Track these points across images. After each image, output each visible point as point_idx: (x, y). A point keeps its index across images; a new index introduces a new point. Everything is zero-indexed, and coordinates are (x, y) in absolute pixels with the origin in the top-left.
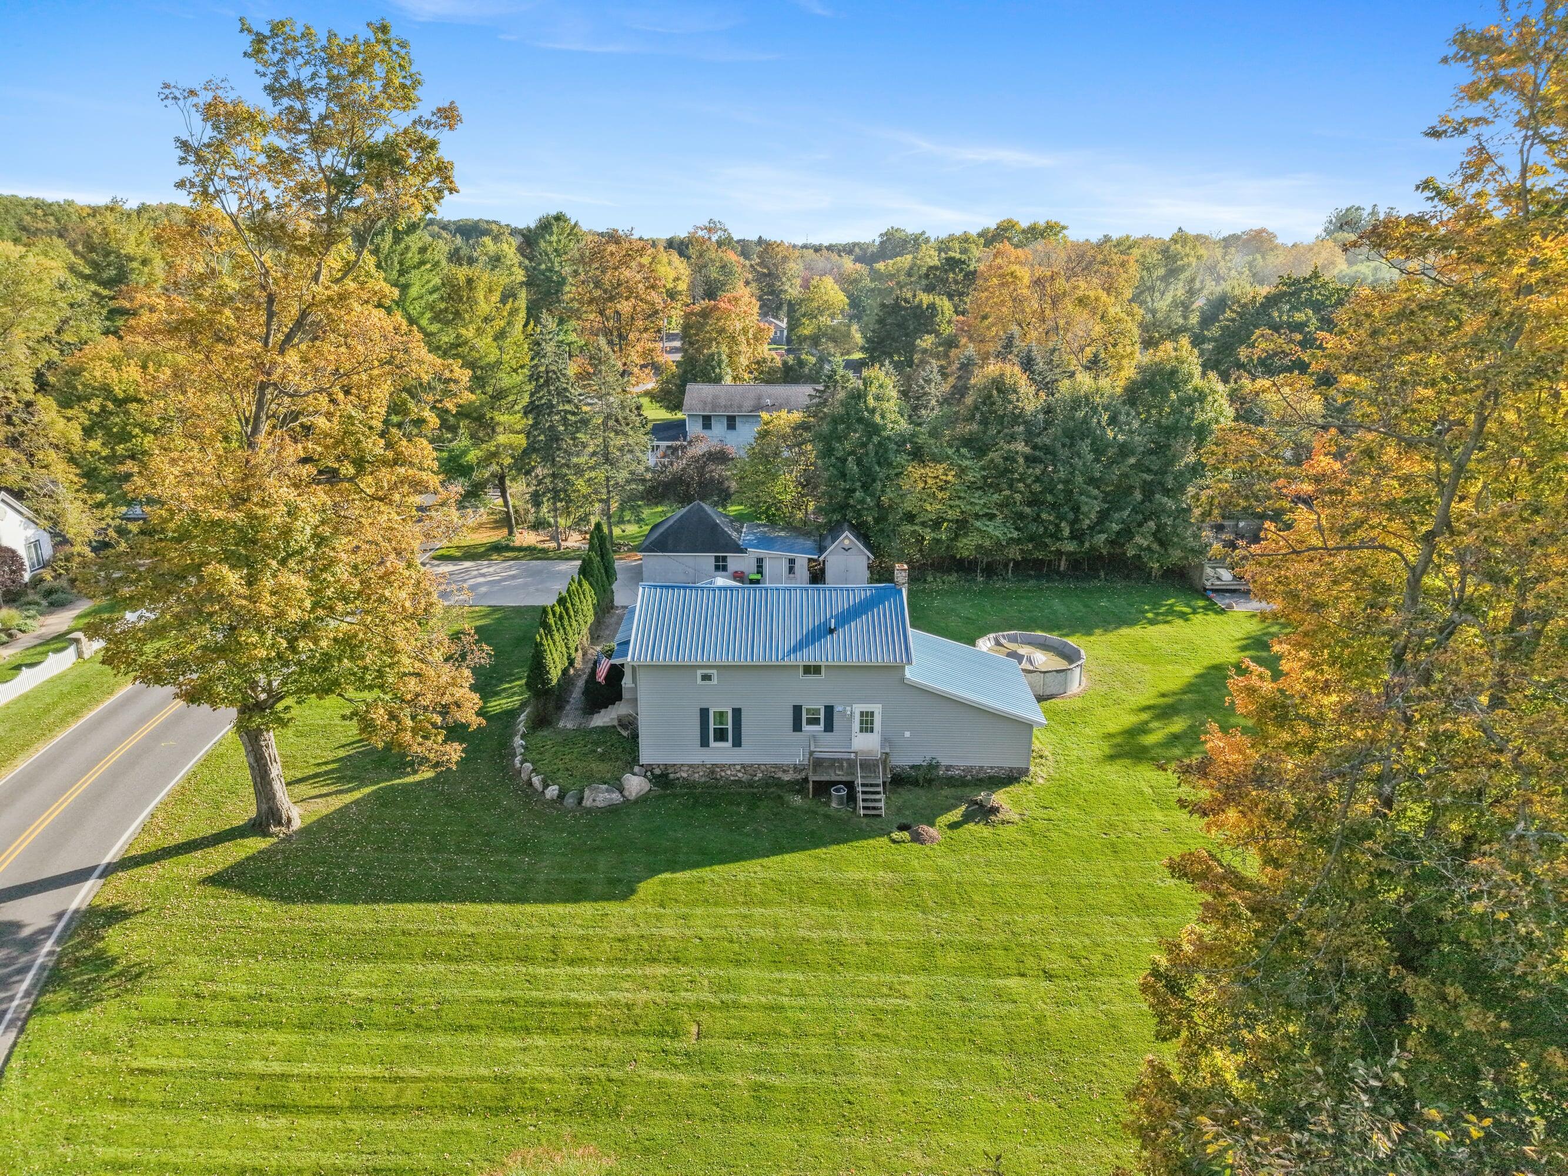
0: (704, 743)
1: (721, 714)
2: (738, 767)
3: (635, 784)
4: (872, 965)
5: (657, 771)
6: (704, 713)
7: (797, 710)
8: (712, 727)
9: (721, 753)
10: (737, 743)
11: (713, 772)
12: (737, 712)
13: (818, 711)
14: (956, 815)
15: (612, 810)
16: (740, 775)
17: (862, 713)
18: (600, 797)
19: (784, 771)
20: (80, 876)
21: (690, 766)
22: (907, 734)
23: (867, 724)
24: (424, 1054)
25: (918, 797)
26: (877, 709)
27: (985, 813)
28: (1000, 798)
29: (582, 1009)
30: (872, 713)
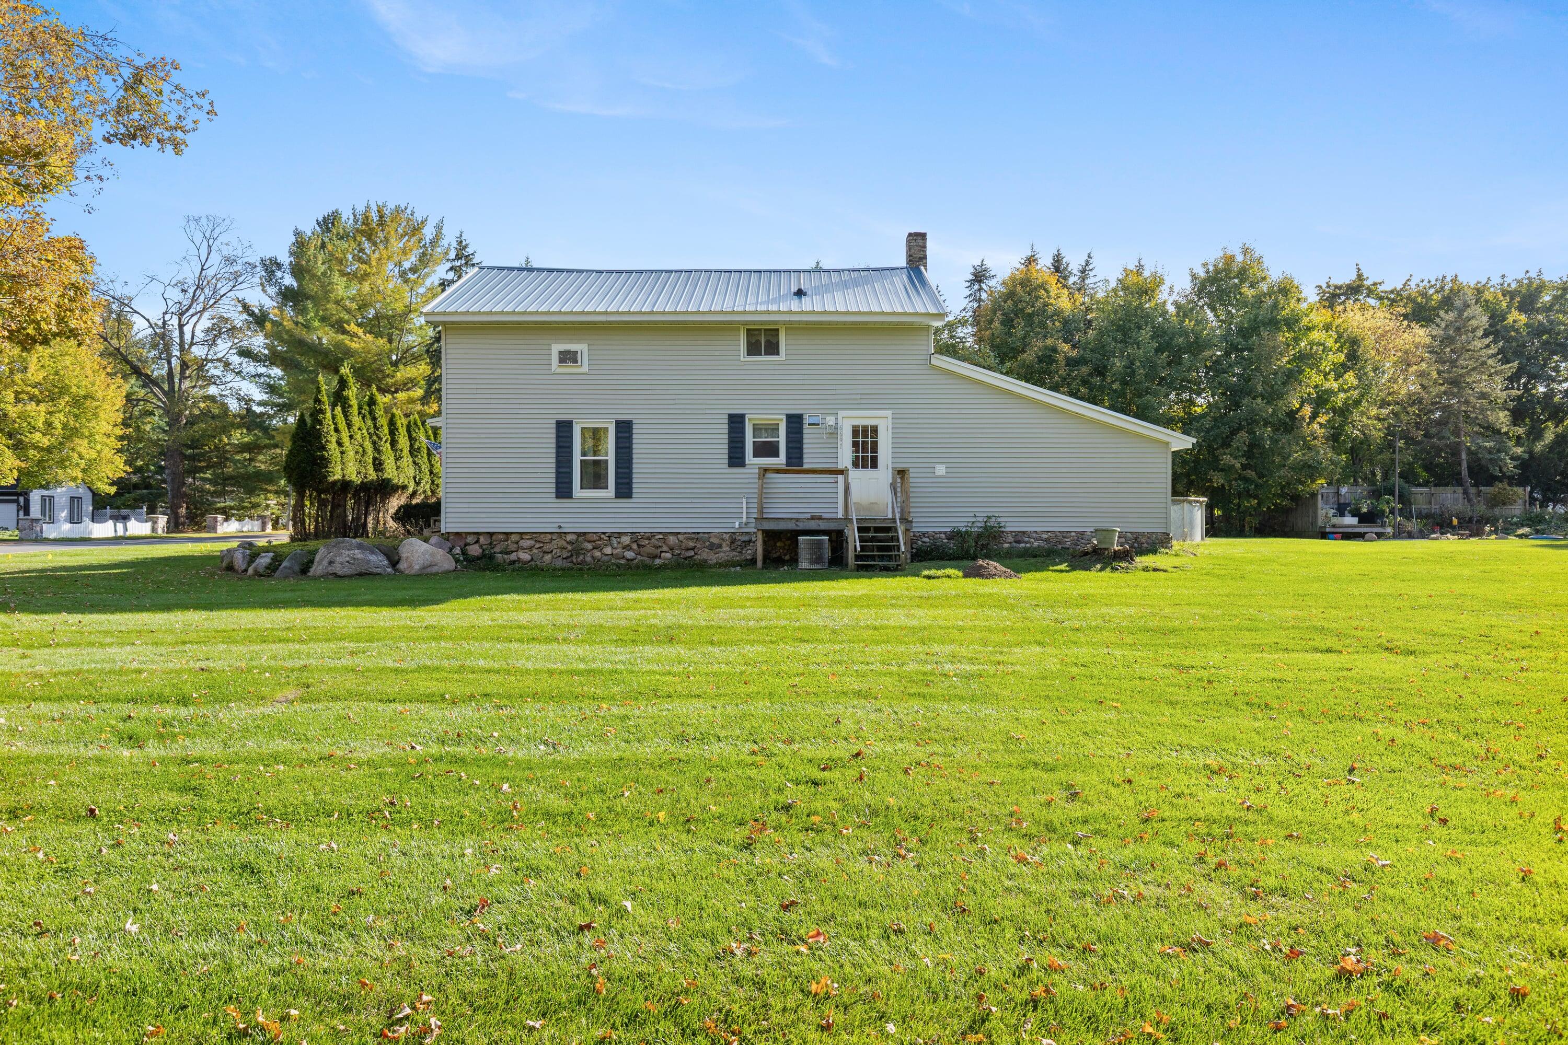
0: (563, 490)
1: (596, 434)
2: (626, 540)
5: (474, 550)
6: (564, 429)
7: (736, 422)
8: (577, 458)
9: (594, 511)
10: (624, 490)
11: (577, 551)
12: (624, 429)
13: (775, 429)
16: (629, 555)
17: (855, 432)
19: (712, 547)
21: (535, 536)
22: (941, 470)
23: (865, 450)
26: (883, 421)
30: (875, 430)
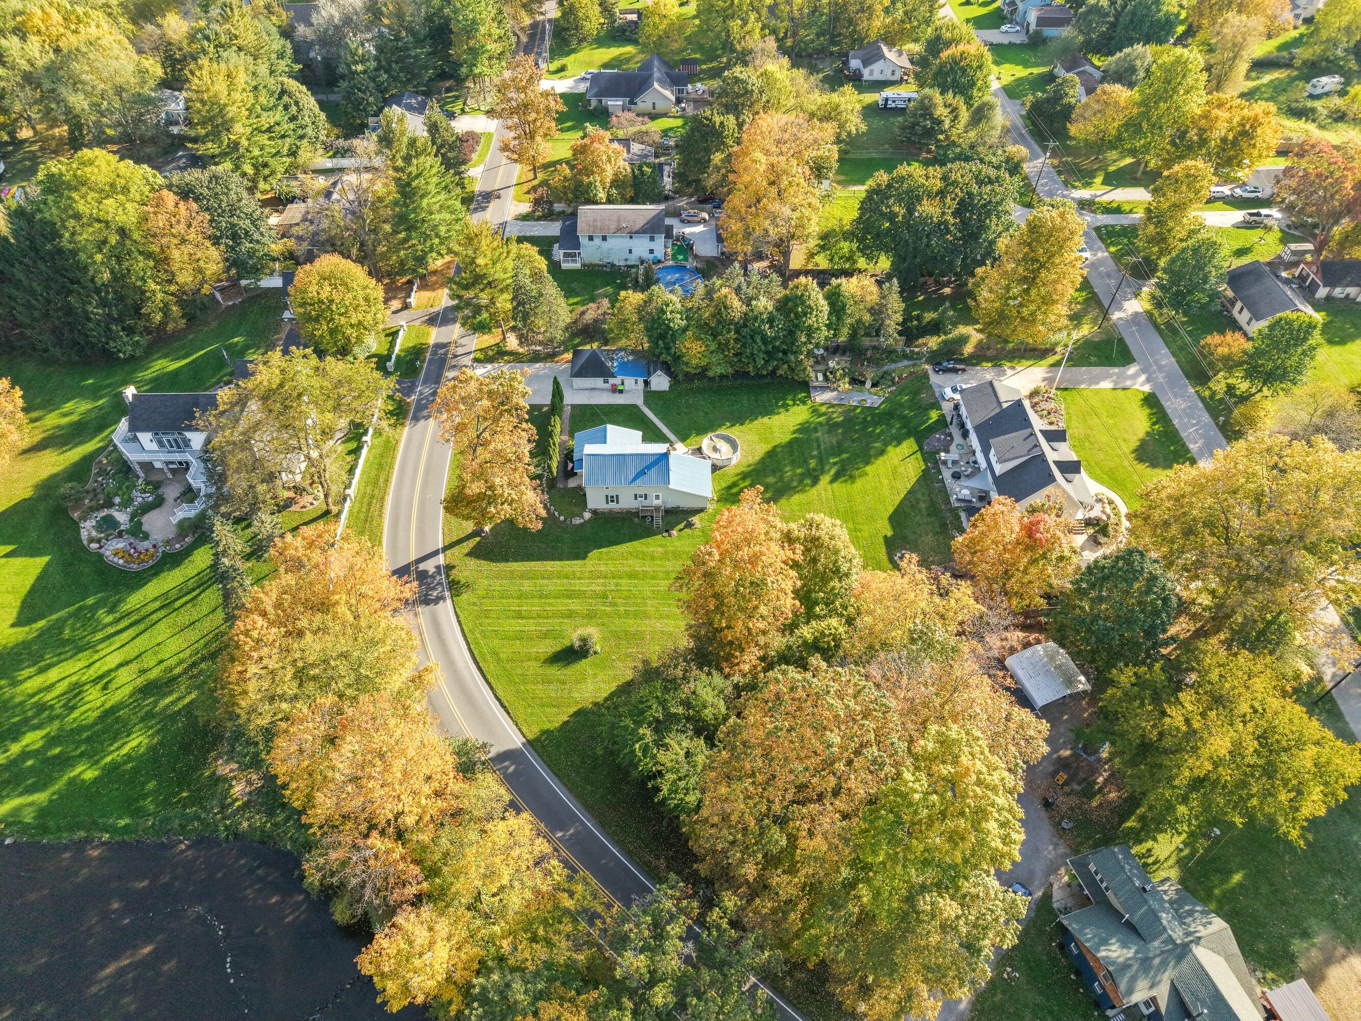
0: (608, 503)
3: (587, 515)
4: (654, 578)
5: (594, 511)
8: (609, 498)
9: (613, 506)
10: (617, 501)
11: (612, 513)
14: (682, 526)
15: (581, 525)
16: (619, 512)
17: (656, 495)
18: (577, 521)
19: (632, 511)
20: (435, 553)
21: (604, 510)
22: (669, 500)
23: (657, 497)
24: (550, 604)
25: (672, 518)
26: (661, 494)
27: (690, 525)
28: (696, 519)
29: (584, 592)
30: (659, 495)
